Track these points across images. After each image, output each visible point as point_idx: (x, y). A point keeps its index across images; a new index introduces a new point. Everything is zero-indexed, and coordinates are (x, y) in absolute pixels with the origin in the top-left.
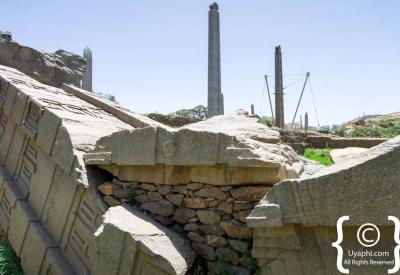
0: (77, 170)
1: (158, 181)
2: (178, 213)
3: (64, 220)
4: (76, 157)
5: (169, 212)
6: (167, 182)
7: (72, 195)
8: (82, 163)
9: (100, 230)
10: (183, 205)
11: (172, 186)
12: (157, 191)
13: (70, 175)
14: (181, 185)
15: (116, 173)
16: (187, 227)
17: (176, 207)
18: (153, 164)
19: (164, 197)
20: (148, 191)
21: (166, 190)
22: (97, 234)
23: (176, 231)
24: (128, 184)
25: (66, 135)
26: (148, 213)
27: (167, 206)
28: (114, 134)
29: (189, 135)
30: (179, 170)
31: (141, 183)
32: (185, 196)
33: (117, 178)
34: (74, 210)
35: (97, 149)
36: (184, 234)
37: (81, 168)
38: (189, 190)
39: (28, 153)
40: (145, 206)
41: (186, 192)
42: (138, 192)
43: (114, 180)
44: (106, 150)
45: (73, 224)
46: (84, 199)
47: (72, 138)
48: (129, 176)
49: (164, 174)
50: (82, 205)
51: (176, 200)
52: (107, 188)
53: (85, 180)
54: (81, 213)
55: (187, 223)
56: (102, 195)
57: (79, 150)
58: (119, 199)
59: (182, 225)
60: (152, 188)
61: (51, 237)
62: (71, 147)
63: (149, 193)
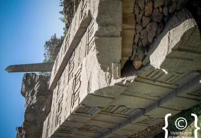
0: (124, 83)
1: (133, 33)
2: (155, 20)
3: (159, 87)
4: (115, 84)
5: (155, 24)
6: (134, 27)
7: (141, 84)
8: (120, 80)
9: (164, 70)
10: (150, 16)
11: (136, 23)
12: (140, 33)
13: (128, 86)
14: (136, 18)
15: (126, 59)
16: (166, 14)
17: (151, 21)
18: (121, 38)
19: (144, 28)
20: (139, 38)
21: (139, 28)
22: (166, 73)
23: (168, 20)
24: (135, 50)
25: (100, 91)
26: (155, 37)
27: (151, 26)
28: (99, 62)
29: (101, 18)
30: (125, 20)
31: (134, 43)
32: (144, 15)
33: (130, 58)
34: (152, 82)
35: (110, 71)
36: (170, 15)
37: (123, 81)
38: (139, 13)
39: (111, 111)
40: (150, 40)
41: (141, 15)
42: (140, 45)
43: (131, 59)
44: (110, 66)
45: (161, 82)
46: (144, 77)
47: (102, 87)
48: (129, 50)
49: (128, 29)
50: (149, 77)
51: (146, 21)
52: (137, 64)
53: (132, 78)
54: (154, 78)
55: (163, 13)
56: (142, 66)
57: (110, 82)
58: (145, 56)
59: (164, 16)
60: (137, 36)
61: (169, 94)
62: (109, 87)
63: (141, 38)
